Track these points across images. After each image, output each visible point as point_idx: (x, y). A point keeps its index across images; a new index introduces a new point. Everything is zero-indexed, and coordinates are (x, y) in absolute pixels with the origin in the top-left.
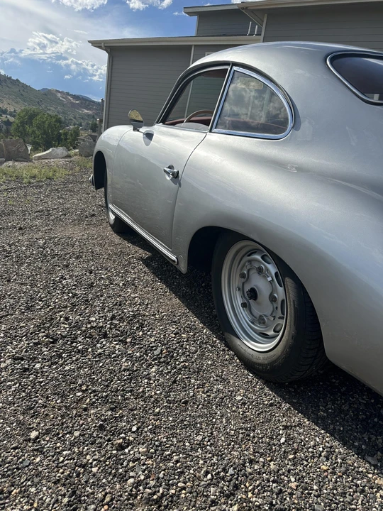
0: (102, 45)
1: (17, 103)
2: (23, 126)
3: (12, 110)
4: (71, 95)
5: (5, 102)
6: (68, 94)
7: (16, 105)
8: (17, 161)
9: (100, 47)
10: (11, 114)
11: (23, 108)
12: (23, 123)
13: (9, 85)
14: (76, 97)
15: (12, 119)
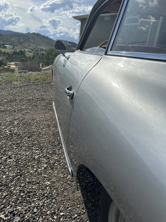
0: (78, 18)
1: (47, 46)
2: (48, 56)
3: (45, 49)
4: (68, 42)
5: (42, 46)
6: (67, 41)
7: (46, 47)
8: (34, 71)
9: (77, 19)
10: (45, 51)
11: (49, 48)
12: (48, 54)
13: (44, 39)
14: (70, 43)
15: (44, 53)
